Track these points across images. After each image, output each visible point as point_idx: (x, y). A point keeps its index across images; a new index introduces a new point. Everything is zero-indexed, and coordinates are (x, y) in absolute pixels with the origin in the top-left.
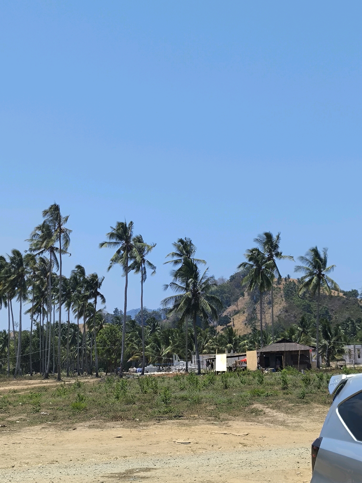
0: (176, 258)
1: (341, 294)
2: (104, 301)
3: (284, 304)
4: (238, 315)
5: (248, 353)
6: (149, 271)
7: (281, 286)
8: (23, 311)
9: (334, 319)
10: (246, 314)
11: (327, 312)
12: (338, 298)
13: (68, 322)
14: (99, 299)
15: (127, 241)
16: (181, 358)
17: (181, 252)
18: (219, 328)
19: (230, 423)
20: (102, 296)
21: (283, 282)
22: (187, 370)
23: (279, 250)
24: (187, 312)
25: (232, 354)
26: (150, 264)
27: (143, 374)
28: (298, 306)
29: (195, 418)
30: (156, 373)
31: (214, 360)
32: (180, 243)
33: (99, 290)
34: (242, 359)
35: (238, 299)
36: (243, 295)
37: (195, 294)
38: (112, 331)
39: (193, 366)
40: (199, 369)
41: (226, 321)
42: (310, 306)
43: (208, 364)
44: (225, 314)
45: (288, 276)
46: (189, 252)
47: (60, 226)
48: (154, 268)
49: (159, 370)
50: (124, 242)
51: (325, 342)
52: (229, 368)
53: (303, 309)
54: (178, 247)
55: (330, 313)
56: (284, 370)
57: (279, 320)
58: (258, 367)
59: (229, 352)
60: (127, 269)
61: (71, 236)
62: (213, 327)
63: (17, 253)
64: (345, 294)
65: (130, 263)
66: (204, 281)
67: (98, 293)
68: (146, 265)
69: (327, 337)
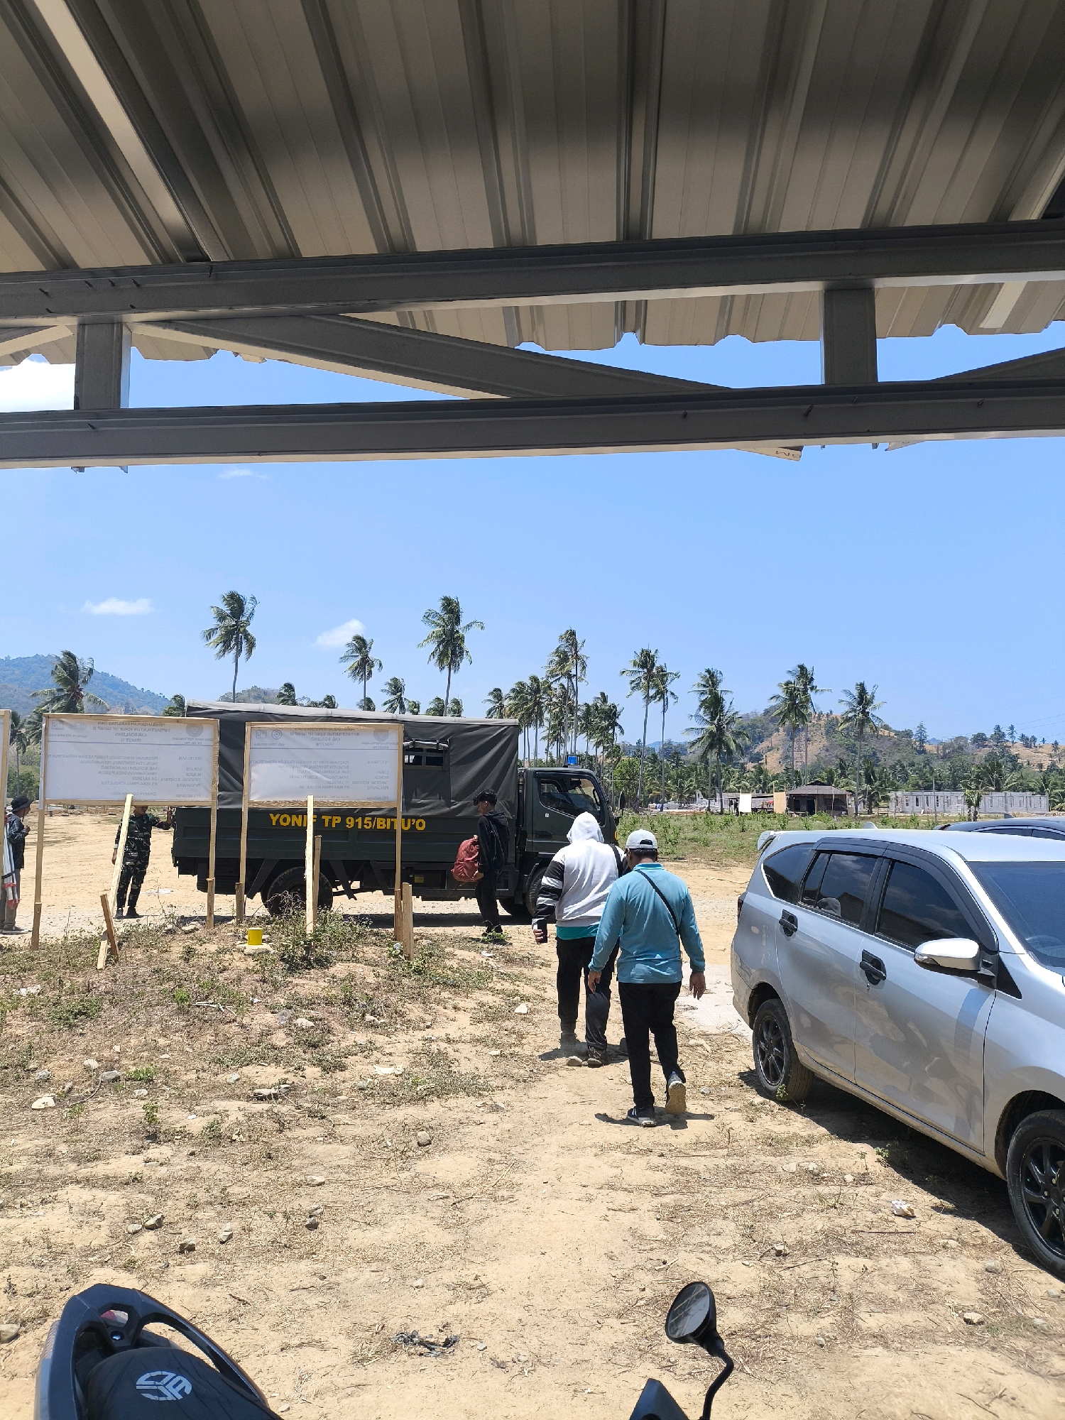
0: (702, 689)
1: (892, 734)
2: (622, 732)
3: (825, 742)
4: (771, 752)
5: (775, 794)
6: (671, 700)
7: (822, 722)
8: (539, 738)
9: (882, 762)
10: (781, 751)
11: (874, 754)
12: (890, 738)
13: (587, 752)
14: (617, 729)
15: (650, 671)
16: (705, 796)
17: (707, 681)
18: (750, 766)
19: (732, 869)
20: (620, 727)
21: (825, 718)
22: (709, 809)
23: (814, 683)
24: (711, 746)
25: (761, 794)
26: (672, 694)
27: (662, 810)
28: (840, 746)
29: (696, 862)
30: (677, 810)
31: (737, 799)
32: (707, 674)
33: (617, 721)
34: (769, 800)
35: (771, 735)
36: (778, 730)
37: (719, 728)
38: (631, 764)
39: (716, 806)
40: (722, 809)
41: (757, 758)
42: (854, 745)
43: (731, 803)
44: (756, 751)
45: (831, 712)
46: (715, 684)
47: (576, 652)
48: (676, 698)
49: (680, 807)
50: (645, 670)
51: (866, 786)
52: (754, 810)
53: (847, 749)
54: (704, 677)
55: (879, 755)
56: (815, 815)
57: (818, 760)
58: (787, 811)
59: (758, 792)
60: (648, 699)
61: (588, 662)
62: (743, 764)
63: (535, 679)
64: (897, 733)
65: (652, 692)
66: (729, 714)
67: (617, 724)
68: (669, 694)
69: (869, 782)
